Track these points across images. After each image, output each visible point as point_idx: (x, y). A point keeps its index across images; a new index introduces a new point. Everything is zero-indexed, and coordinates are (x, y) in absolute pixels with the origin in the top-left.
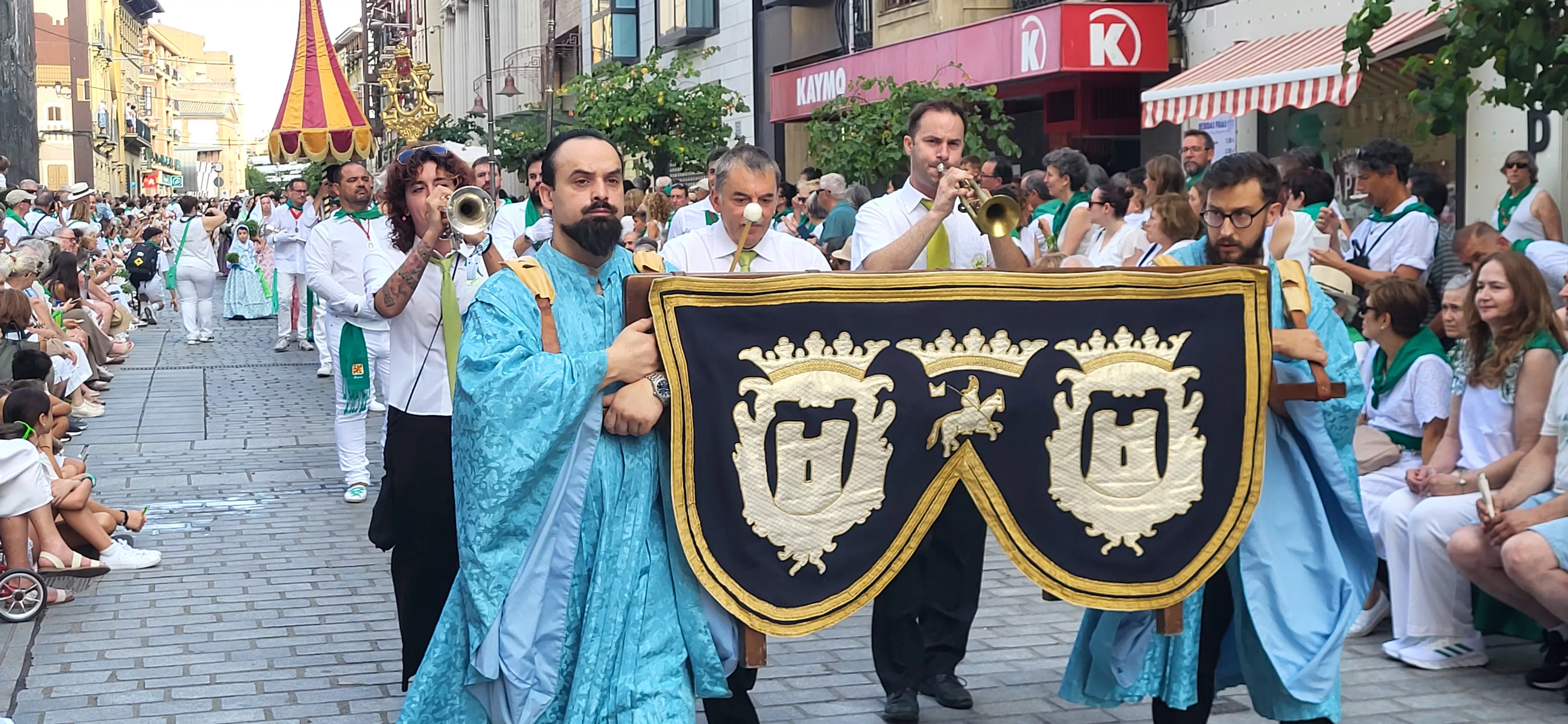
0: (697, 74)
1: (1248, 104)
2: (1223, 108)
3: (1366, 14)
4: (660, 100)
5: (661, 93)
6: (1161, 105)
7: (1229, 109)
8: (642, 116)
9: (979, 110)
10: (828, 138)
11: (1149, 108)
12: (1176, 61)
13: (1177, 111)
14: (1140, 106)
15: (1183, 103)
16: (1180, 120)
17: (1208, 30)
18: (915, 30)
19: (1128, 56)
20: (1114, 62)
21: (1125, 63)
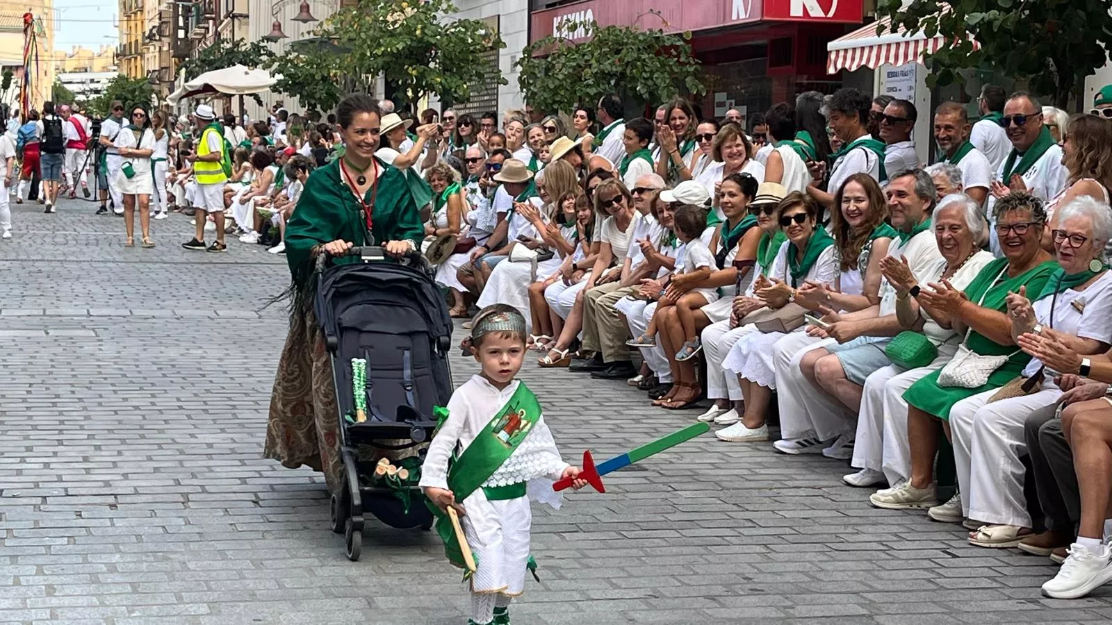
0: (455, 11)
1: (906, 56)
2: (887, 58)
4: (418, 32)
5: (419, 26)
6: (842, 54)
7: (892, 60)
8: (400, 46)
9: (675, 53)
10: (534, 74)
11: (833, 56)
12: (870, 14)
13: (853, 59)
14: (826, 54)
15: (858, 53)
16: (854, 68)
19: (826, 10)
20: (812, 14)
21: (822, 15)
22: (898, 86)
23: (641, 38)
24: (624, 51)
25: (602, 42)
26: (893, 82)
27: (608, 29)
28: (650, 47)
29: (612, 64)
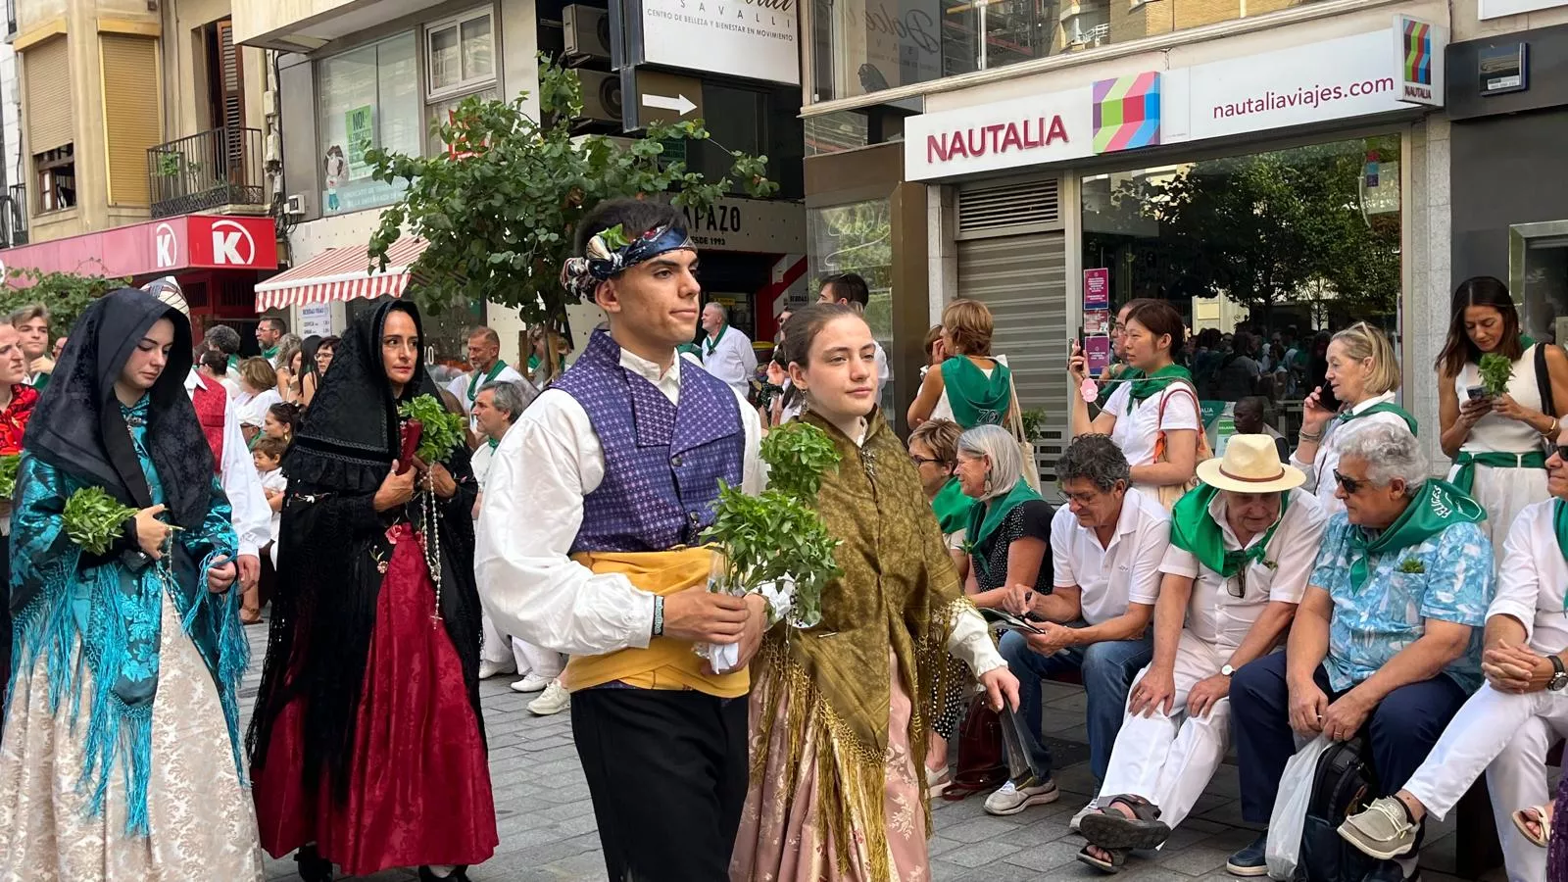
1: (332, 294)
2: (314, 298)
3: (382, 233)
6: (269, 294)
7: (318, 298)
11: (261, 297)
12: (283, 262)
13: (281, 299)
14: (253, 296)
15: (286, 293)
16: (282, 306)
17: (307, 239)
18: (70, 230)
19: (245, 257)
20: (234, 261)
21: (242, 262)
22: (315, 321)
23: (86, 282)
24: (71, 294)
25: (47, 288)
26: (309, 318)
27: (53, 274)
28: (93, 290)
29: (61, 307)
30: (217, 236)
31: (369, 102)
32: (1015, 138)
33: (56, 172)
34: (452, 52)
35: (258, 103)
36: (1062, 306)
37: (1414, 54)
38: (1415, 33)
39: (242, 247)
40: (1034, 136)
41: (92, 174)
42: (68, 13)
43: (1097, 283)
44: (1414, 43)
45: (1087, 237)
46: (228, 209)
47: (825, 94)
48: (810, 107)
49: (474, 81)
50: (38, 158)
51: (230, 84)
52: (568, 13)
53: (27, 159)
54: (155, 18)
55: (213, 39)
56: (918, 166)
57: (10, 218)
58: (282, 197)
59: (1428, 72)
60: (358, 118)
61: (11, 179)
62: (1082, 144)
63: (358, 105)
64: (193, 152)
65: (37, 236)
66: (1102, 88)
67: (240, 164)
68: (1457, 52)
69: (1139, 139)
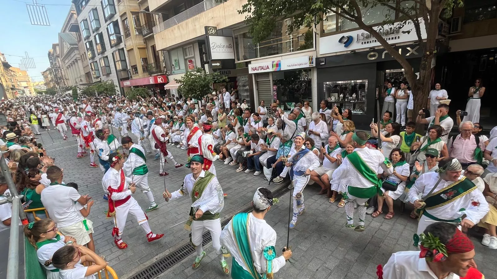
6: (166, 87)
7: (173, 88)
12: (168, 81)
14: (164, 87)
15: (168, 87)
16: (168, 89)
17: (171, 78)
18: (137, 77)
20: (161, 82)
22: (173, 92)
30: (158, 79)
31: (176, 58)
32: (262, 68)
33: (134, 68)
34: (187, 50)
35: (161, 58)
36: (271, 90)
37: (310, 61)
38: (311, 58)
39: (162, 80)
40: (265, 68)
41: (140, 69)
42: (133, 45)
43: (275, 87)
44: (311, 59)
45: (273, 81)
46: (159, 74)
47: (239, 60)
48: (236, 62)
49: (191, 56)
50: (132, 66)
51: (157, 55)
52: (203, 46)
53: (130, 66)
54: (145, 45)
55: (154, 47)
56: (251, 72)
57: (129, 73)
58: (166, 72)
59: (313, 62)
60: (176, 61)
61: (129, 68)
62: (271, 70)
63: (175, 59)
64: (153, 65)
65: (134, 78)
66: (273, 62)
67: (160, 67)
68: (317, 59)
69: (278, 70)
